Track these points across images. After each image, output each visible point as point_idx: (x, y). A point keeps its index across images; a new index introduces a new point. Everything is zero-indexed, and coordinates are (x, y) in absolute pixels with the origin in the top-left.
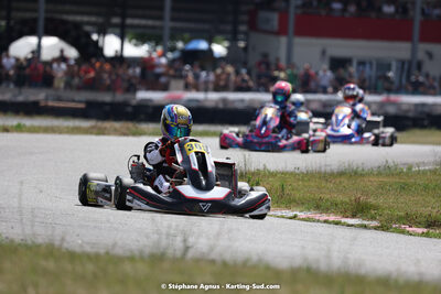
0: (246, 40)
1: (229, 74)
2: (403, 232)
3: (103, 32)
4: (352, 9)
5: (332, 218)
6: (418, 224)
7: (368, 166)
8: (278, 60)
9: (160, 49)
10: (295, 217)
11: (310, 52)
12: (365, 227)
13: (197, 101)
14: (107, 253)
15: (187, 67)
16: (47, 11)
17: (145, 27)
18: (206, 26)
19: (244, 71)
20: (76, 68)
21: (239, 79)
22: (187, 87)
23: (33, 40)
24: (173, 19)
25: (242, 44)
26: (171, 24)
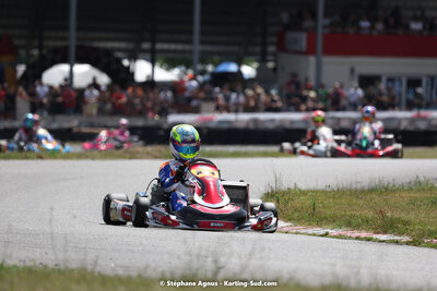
0: (275, 61)
1: (259, 95)
2: (434, 247)
3: (134, 57)
4: (380, 26)
5: (364, 234)
7: (399, 182)
8: (307, 79)
9: (190, 72)
11: (339, 71)
12: (397, 242)
13: (229, 122)
14: (139, 276)
15: (217, 89)
16: (78, 39)
17: (175, 51)
18: (235, 49)
19: (274, 92)
20: (107, 94)
21: (269, 100)
22: (218, 109)
23: (64, 68)
24: (202, 43)
25: (270, 65)
26: (200, 48)
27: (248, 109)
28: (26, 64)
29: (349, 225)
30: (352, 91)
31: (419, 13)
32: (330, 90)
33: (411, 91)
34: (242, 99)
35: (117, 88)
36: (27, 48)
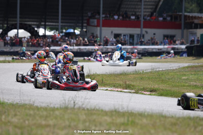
0: (86, 29)
2: (143, 94)
3: (39, 27)
4: (121, 18)
5: (119, 90)
6: (147, 91)
7: (129, 71)
8: (97, 35)
9: (57, 32)
10: (107, 90)
11: (107, 32)
12: (130, 92)
15: (67, 38)
16: (20, 21)
17: (53, 25)
18: (73, 24)
19: (86, 39)
20: (30, 40)
21: (84, 42)
23: (16, 31)
24: (62, 22)
25: (85, 30)
26: (61, 24)
27: (77, 45)
28: (2, 29)
29: (114, 86)
31: (134, 13)
32: (105, 39)
33: (131, 39)
34: (75, 41)
36: (3, 24)
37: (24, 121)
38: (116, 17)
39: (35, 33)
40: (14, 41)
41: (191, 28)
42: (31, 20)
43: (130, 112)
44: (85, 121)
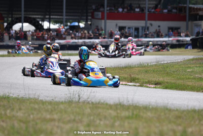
0: (91, 21)
1: (85, 33)
2: (147, 87)
3: (43, 21)
4: (125, 10)
5: (124, 83)
6: (152, 84)
8: (101, 28)
9: (62, 25)
11: (112, 25)
12: (135, 86)
13: (76, 42)
15: (71, 32)
16: (24, 15)
17: (57, 18)
18: (78, 17)
19: (91, 32)
20: (35, 33)
22: (72, 38)
23: (20, 24)
24: (66, 16)
25: (89, 23)
26: (66, 17)
28: (7, 23)
30: (116, 32)
31: (138, 6)
33: (136, 32)
35: (38, 31)
36: (7, 18)
37: (29, 115)
38: (120, 10)
39: (40, 27)
40: (19, 35)
41: (196, 20)
42: (36, 13)
43: (134, 105)
44: (89, 115)
